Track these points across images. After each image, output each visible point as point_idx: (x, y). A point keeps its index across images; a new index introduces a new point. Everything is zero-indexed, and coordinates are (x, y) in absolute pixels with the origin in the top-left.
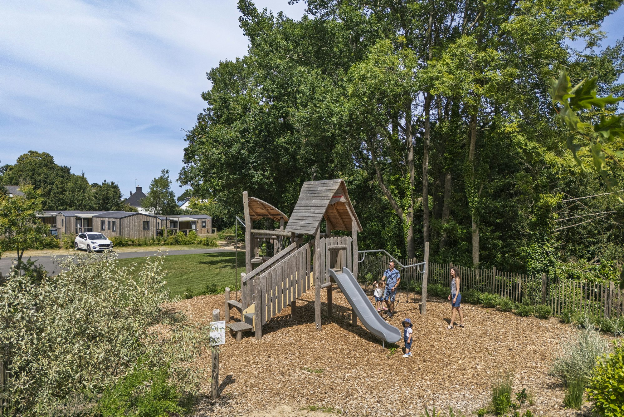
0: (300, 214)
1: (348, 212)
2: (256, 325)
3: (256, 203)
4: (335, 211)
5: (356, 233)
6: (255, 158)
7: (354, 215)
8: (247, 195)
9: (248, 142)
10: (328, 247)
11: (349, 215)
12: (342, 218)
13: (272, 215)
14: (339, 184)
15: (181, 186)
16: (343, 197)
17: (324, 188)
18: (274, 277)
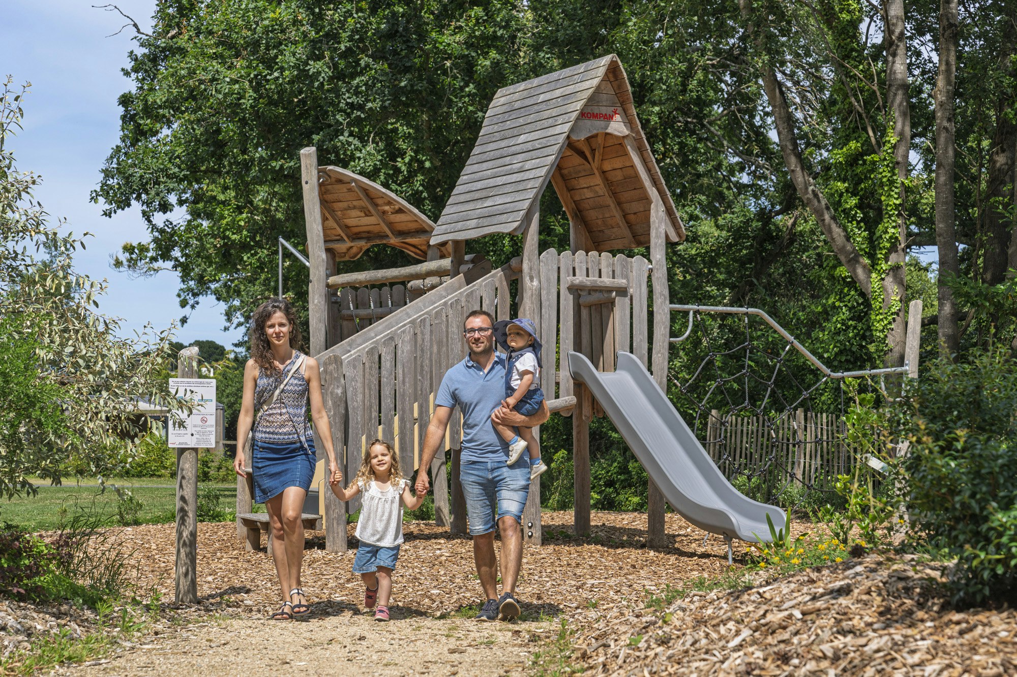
0: (479, 185)
1: (637, 176)
2: (327, 508)
3: (343, 188)
4: (597, 180)
5: (662, 241)
6: (357, 93)
7: (655, 183)
8: (314, 160)
9: (333, 36)
10: (567, 280)
11: (642, 188)
12: (619, 204)
13: (401, 233)
14: (601, 72)
15: (108, 214)
16: (618, 117)
17: (558, 93)
18: (387, 364)
